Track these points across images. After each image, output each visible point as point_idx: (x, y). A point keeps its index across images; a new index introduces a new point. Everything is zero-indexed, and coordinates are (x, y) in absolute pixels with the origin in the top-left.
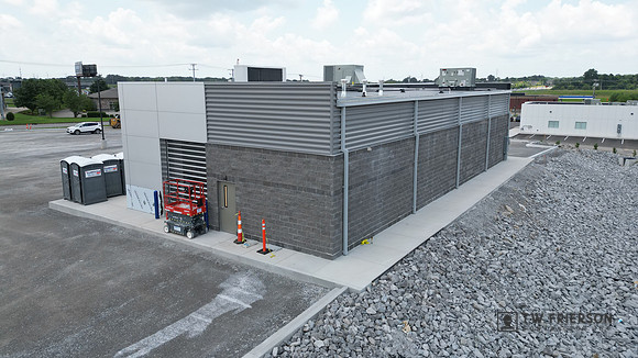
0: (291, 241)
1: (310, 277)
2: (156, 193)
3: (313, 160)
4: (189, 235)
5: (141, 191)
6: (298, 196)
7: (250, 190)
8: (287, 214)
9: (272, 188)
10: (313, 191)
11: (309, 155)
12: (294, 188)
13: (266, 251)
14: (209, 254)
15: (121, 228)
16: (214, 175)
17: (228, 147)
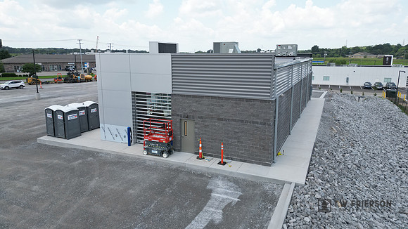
0: (238, 156)
1: (265, 178)
2: (129, 129)
3: (258, 103)
4: (165, 155)
5: (113, 128)
6: (245, 127)
7: (206, 124)
8: (235, 138)
9: (224, 122)
10: (257, 123)
11: (254, 100)
12: (242, 121)
13: (224, 163)
14: (184, 168)
15: (107, 154)
16: (178, 115)
17: (190, 96)
